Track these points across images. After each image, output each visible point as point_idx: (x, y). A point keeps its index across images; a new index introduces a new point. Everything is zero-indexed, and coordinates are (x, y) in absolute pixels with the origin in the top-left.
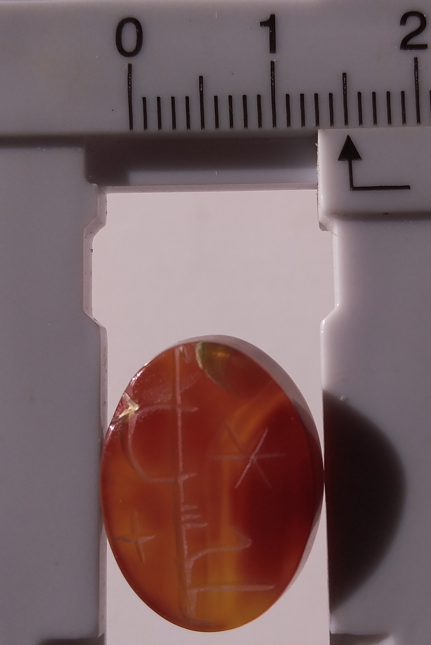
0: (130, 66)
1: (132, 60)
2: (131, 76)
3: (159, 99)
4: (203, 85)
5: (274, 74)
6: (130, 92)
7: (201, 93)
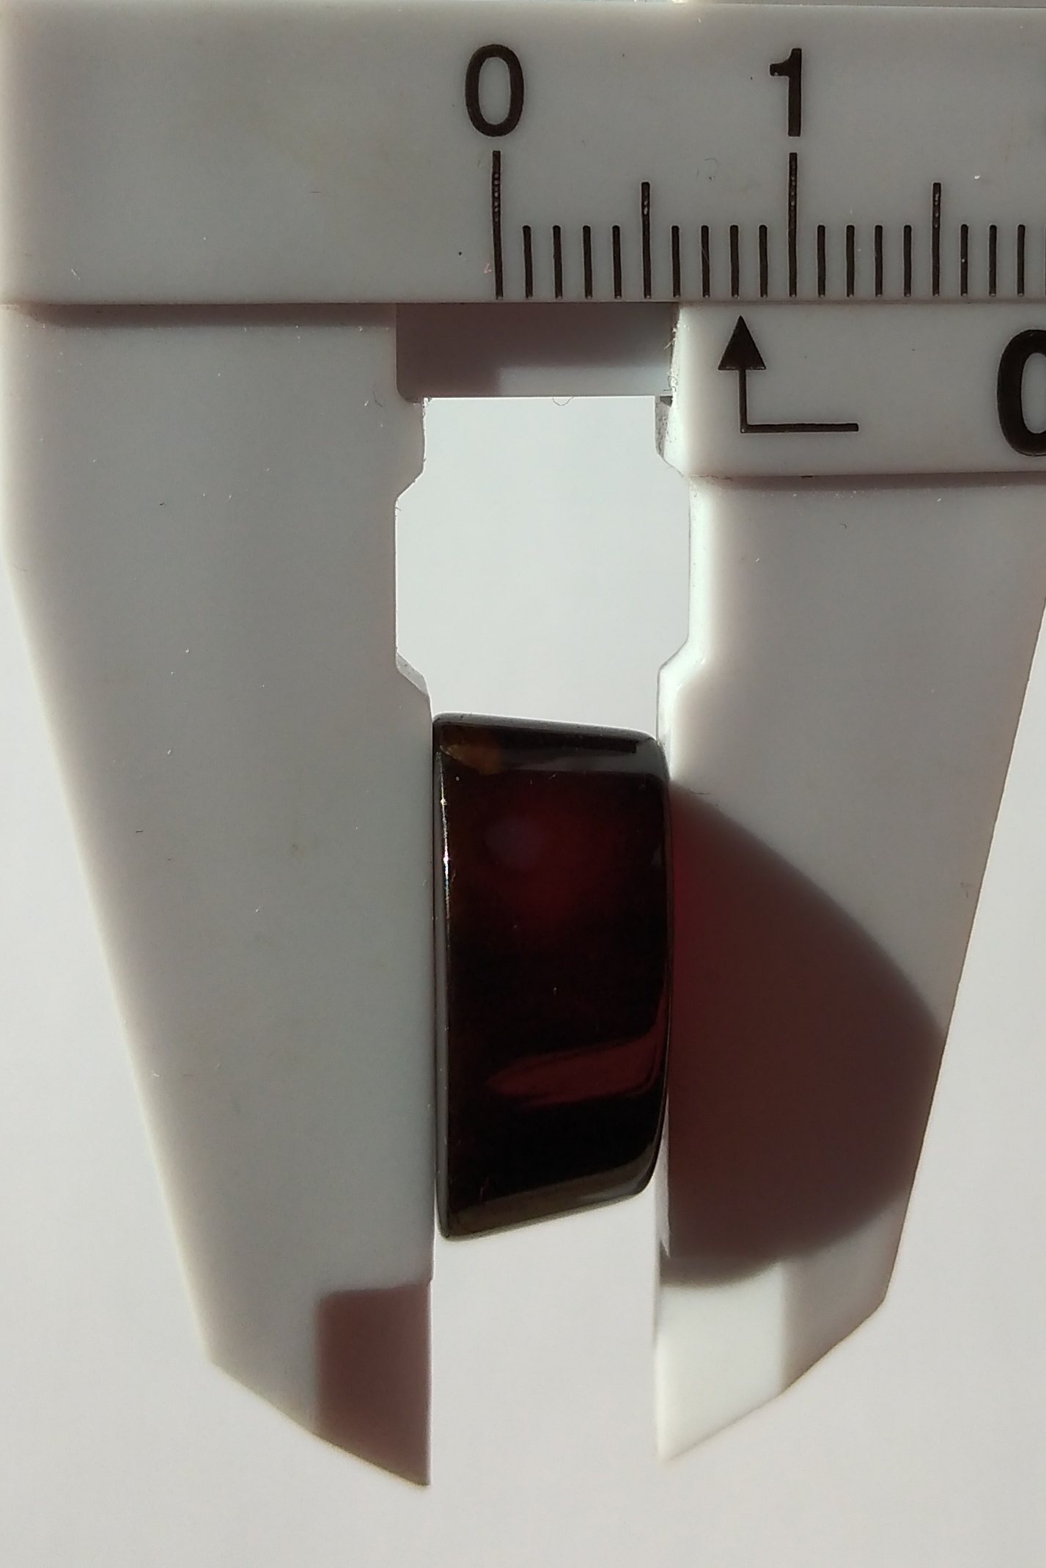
0: (497, 156)
1: (503, 142)
2: (499, 179)
3: (557, 230)
4: (649, 201)
5: (796, 180)
6: (496, 214)
7: (646, 218)
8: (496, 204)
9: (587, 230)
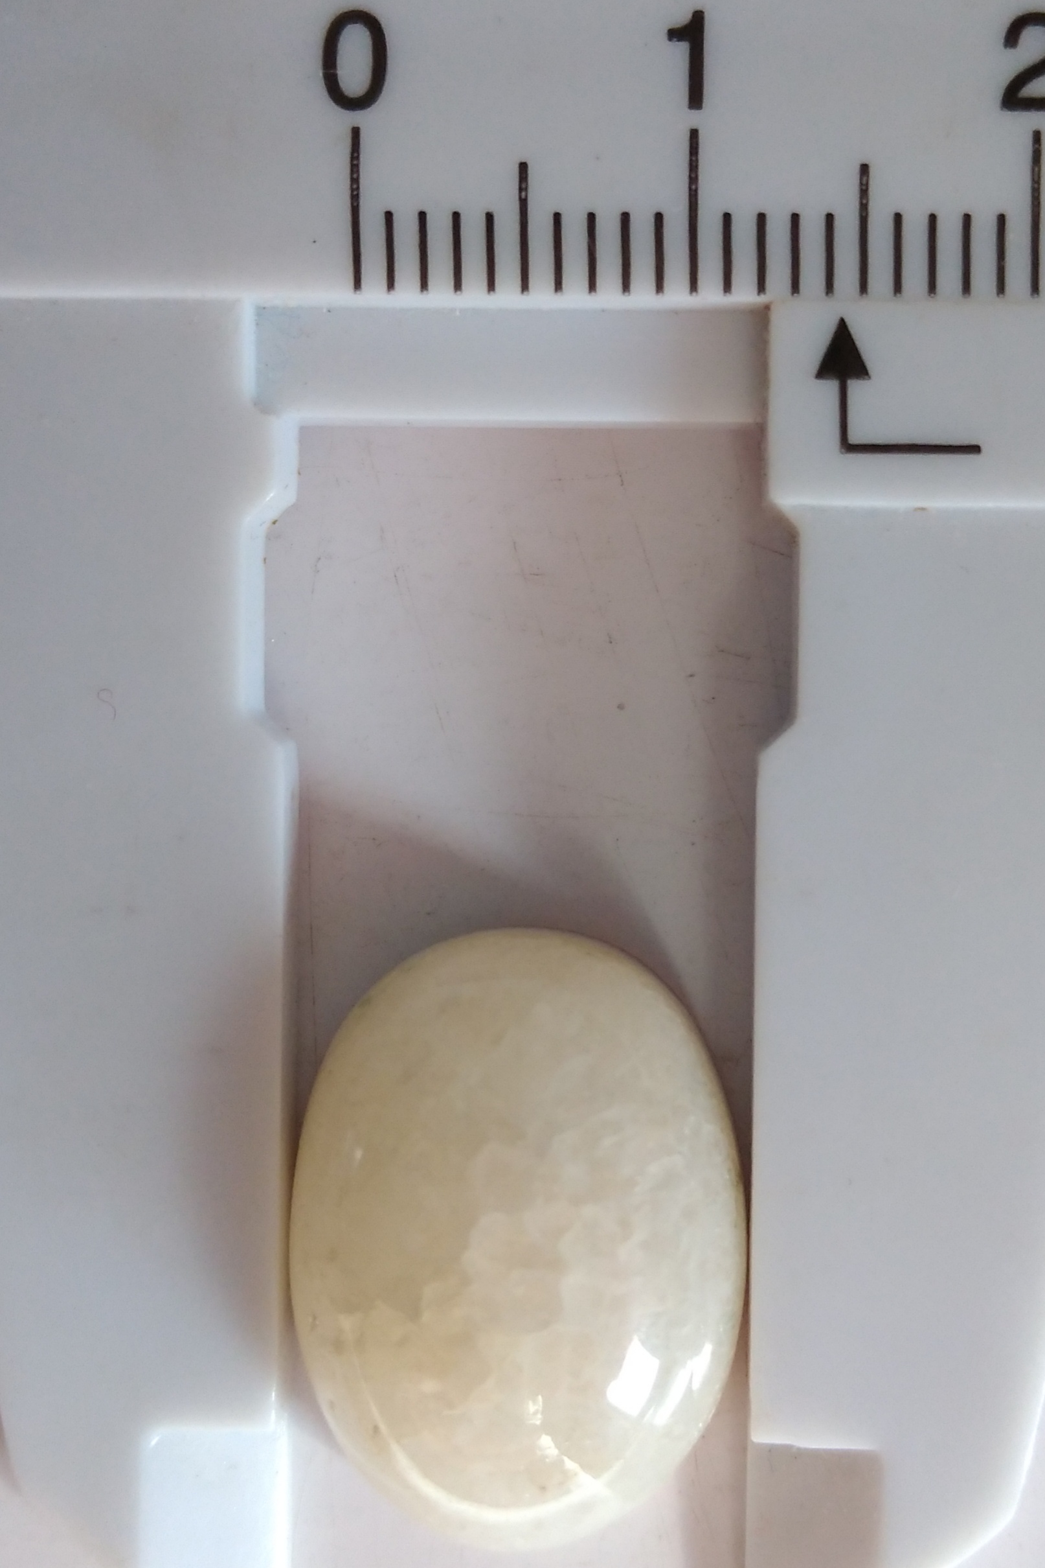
0: (356, 133)
1: (359, 118)
2: (358, 158)
3: (422, 216)
4: (527, 184)
5: (697, 160)
6: (355, 197)
7: (523, 204)
8: (355, 186)
9: (456, 216)
